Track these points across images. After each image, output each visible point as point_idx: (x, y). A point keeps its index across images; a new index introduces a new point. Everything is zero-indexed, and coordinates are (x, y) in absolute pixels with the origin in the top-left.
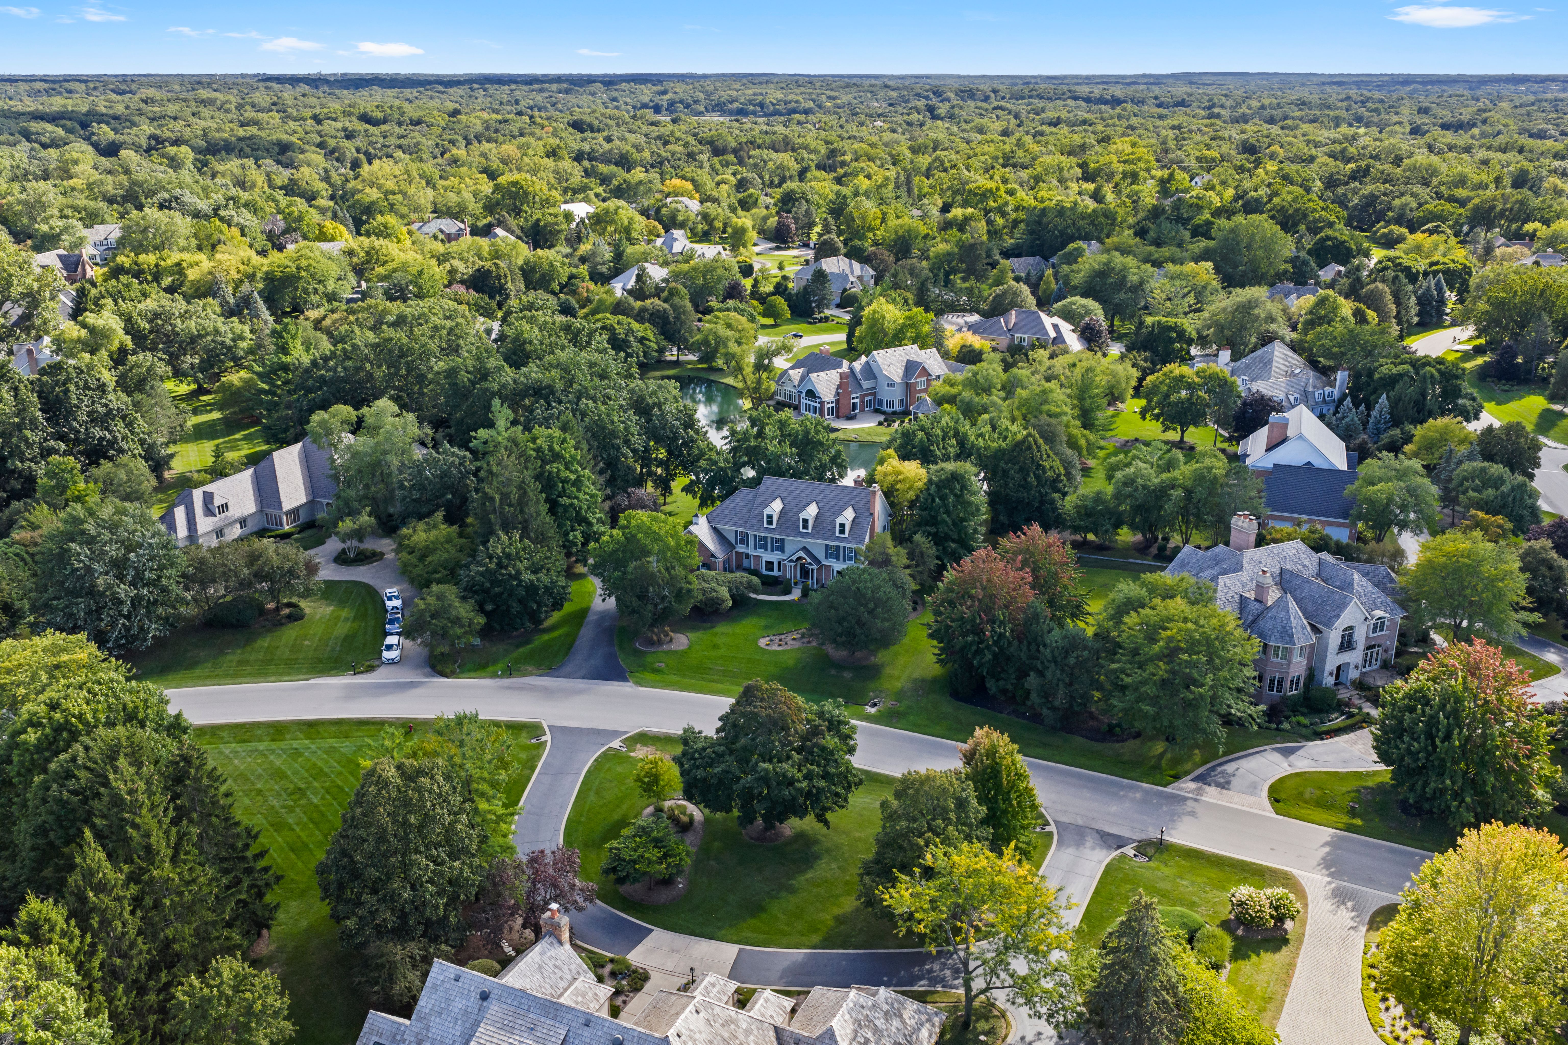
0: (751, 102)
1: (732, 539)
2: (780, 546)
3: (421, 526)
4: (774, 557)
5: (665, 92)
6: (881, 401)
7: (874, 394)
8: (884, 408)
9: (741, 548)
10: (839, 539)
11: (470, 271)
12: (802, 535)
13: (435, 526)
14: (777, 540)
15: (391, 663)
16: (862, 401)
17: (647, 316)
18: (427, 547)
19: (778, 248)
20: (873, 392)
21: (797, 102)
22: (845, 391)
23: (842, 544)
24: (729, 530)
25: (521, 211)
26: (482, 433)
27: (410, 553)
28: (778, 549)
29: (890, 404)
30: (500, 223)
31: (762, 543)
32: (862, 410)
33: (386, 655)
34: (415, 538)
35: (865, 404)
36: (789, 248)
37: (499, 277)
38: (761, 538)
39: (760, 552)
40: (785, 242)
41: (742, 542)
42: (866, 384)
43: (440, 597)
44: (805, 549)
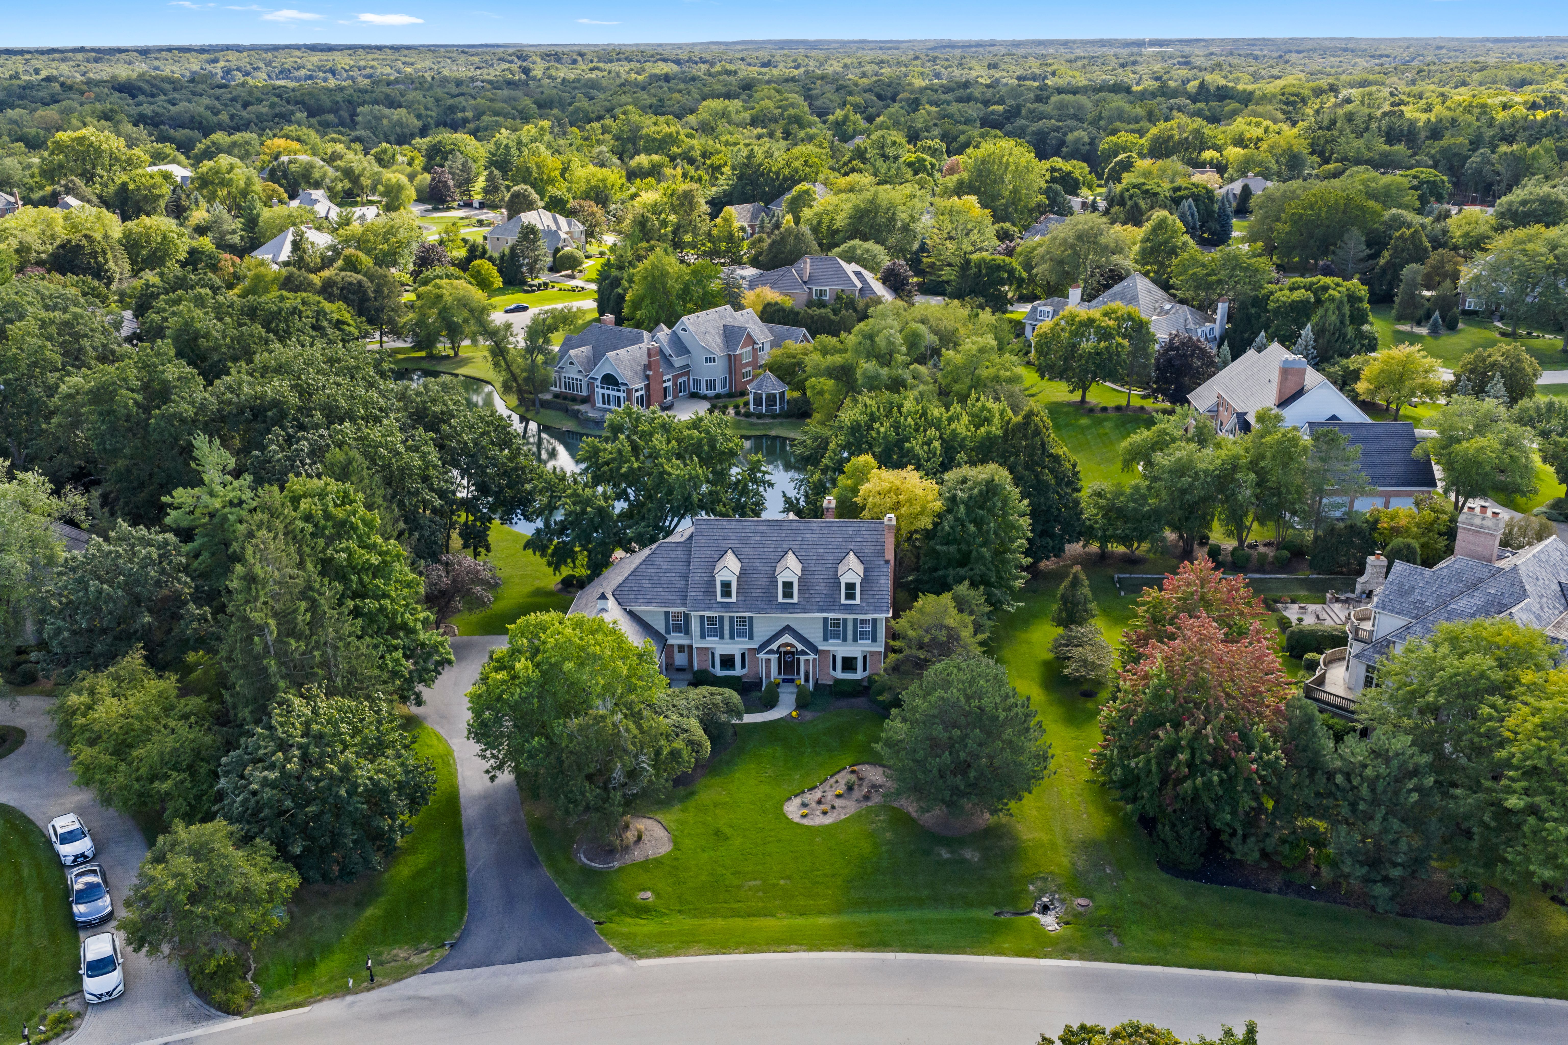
0: (320, 68)
1: (661, 627)
2: (744, 628)
3: (103, 683)
4: (734, 647)
5: (215, 61)
6: (697, 382)
7: (687, 374)
8: (703, 391)
9: (676, 639)
10: (847, 608)
11: (50, 248)
12: (784, 608)
13: (133, 680)
14: (741, 620)
15: (107, 1001)
16: (675, 384)
17: (336, 291)
18: (127, 730)
19: (436, 209)
20: (686, 370)
21: (372, 67)
22: (656, 372)
23: (850, 616)
24: (654, 614)
25: (93, 175)
26: (181, 495)
27: (92, 743)
28: (741, 634)
29: (711, 384)
30: (68, 191)
31: (712, 627)
32: (675, 397)
33: (93, 985)
34: (99, 713)
35: (679, 387)
36: (449, 209)
37: (94, 254)
38: (712, 620)
39: (711, 642)
40: (443, 201)
41: (677, 628)
42: (678, 362)
43: (199, 852)
44: (788, 629)
